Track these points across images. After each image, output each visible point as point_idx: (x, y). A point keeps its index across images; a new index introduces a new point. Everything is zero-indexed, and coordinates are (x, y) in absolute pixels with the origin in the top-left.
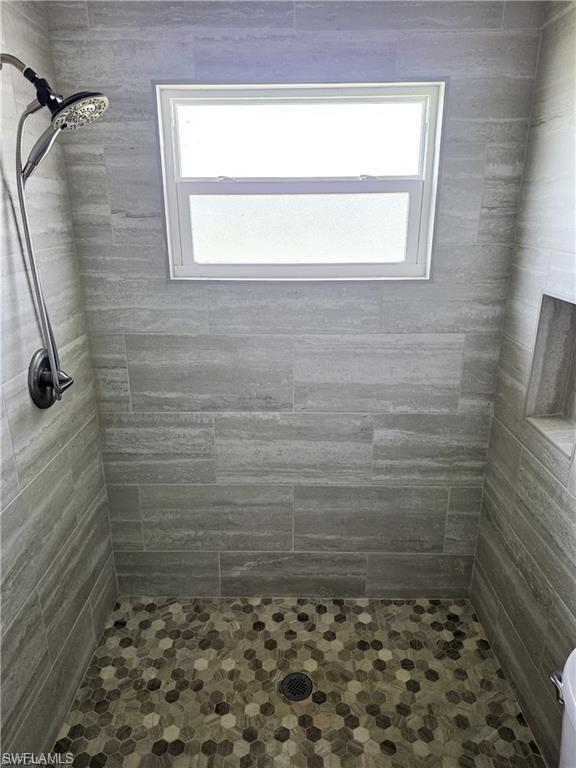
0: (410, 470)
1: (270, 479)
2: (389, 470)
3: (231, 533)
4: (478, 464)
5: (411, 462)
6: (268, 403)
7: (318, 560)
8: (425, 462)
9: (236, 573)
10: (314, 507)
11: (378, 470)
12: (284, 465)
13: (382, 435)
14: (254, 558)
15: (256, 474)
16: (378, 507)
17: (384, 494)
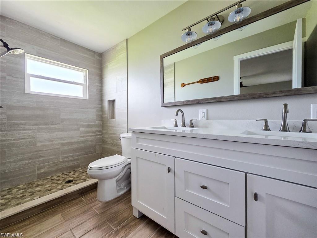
0: (88, 136)
1: (54, 142)
2: (83, 137)
3: (41, 159)
4: (100, 133)
5: (88, 134)
6: (53, 123)
7: (68, 161)
8: (91, 134)
9: (42, 171)
10: (66, 148)
11: (81, 137)
12: (58, 138)
13: (82, 129)
14: (49, 165)
15: (49, 141)
16: (82, 145)
17: (83, 142)
